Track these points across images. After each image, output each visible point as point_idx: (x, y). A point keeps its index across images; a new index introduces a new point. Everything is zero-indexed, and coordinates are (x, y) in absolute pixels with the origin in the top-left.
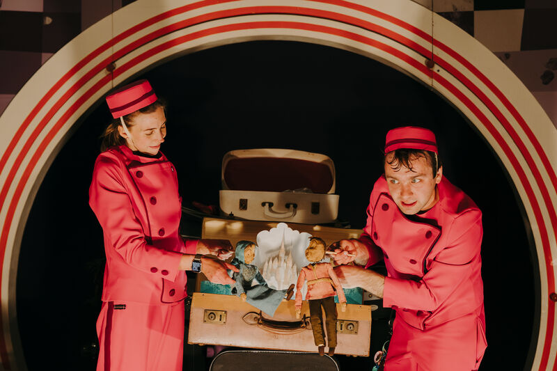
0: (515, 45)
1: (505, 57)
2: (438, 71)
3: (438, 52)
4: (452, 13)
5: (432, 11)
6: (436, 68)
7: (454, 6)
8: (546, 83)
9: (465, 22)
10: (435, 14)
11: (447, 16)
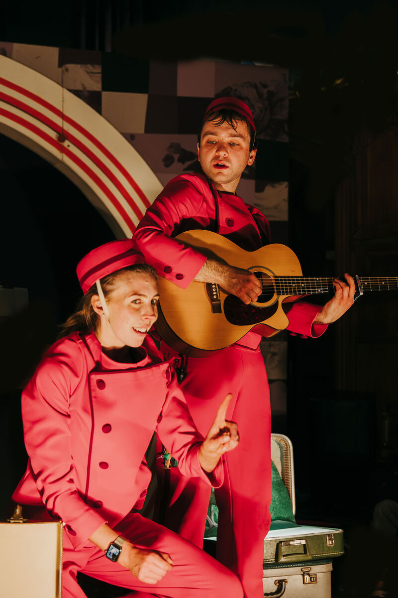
0: (139, 127)
1: (131, 138)
2: (69, 146)
3: (68, 127)
4: (81, 91)
5: (62, 86)
6: (66, 143)
7: (83, 85)
8: (167, 166)
9: (93, 101)
10: (65, 90)
11: (77, 93)
